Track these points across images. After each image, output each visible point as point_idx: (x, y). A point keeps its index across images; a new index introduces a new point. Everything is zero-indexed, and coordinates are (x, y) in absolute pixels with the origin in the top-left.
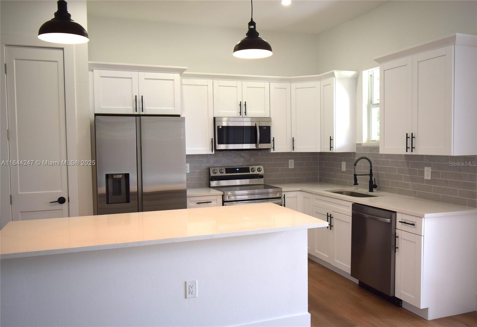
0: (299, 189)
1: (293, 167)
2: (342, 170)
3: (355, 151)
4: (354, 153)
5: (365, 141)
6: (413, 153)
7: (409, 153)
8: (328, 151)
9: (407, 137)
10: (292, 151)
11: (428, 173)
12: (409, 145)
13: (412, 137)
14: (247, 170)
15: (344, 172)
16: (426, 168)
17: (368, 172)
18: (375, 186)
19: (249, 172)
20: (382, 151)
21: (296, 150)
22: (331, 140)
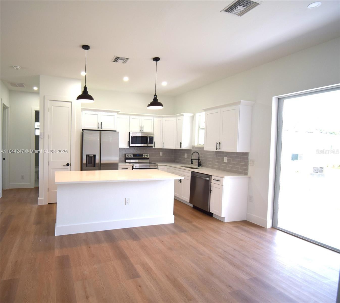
0: (165, 165)
1: (162, 155)
2: (185, 157)
3: (191, 149)
4: (191, 150)
5: (196, 145)
6: (220, 151)
7: (218, 150)
8: (179, 148)
9: (217, 144)
10: (163, 148)
11: (225, 160)
12: (218, 147)
13: (219, 144)
14: (142, 155)
15: (186, 158)
16: (225, 157)
17: (198, 158)
18: (201, 165)
19: (143, 156)
20: (205, 149)
21: (164, 148)
22: (181, 143)
